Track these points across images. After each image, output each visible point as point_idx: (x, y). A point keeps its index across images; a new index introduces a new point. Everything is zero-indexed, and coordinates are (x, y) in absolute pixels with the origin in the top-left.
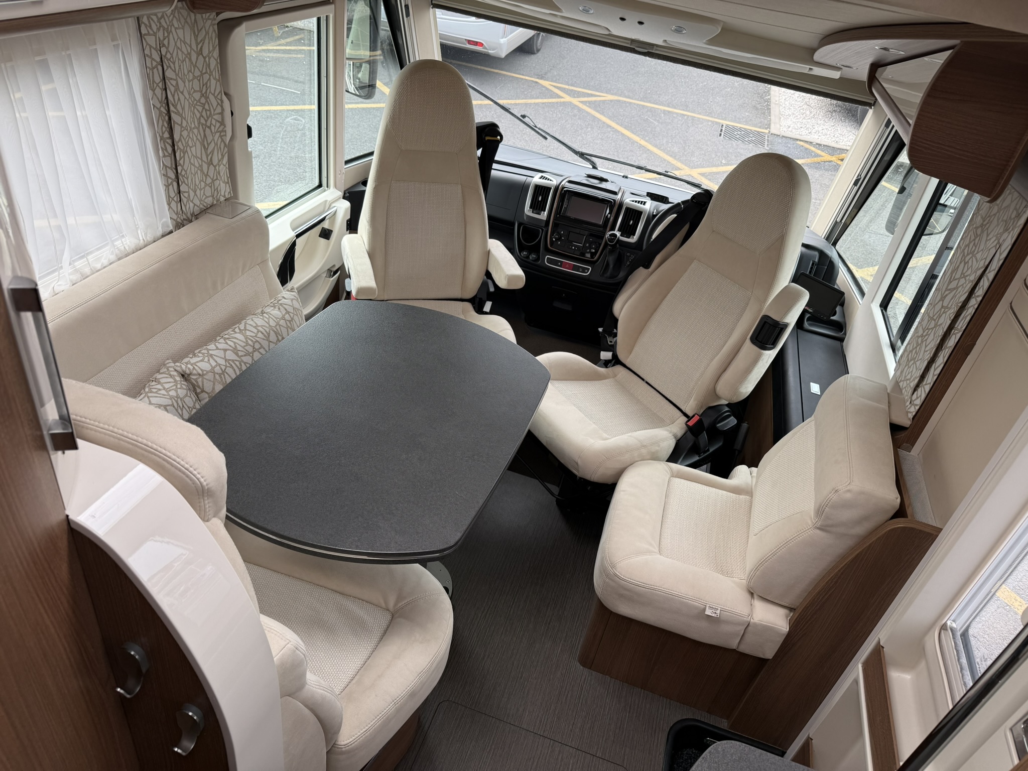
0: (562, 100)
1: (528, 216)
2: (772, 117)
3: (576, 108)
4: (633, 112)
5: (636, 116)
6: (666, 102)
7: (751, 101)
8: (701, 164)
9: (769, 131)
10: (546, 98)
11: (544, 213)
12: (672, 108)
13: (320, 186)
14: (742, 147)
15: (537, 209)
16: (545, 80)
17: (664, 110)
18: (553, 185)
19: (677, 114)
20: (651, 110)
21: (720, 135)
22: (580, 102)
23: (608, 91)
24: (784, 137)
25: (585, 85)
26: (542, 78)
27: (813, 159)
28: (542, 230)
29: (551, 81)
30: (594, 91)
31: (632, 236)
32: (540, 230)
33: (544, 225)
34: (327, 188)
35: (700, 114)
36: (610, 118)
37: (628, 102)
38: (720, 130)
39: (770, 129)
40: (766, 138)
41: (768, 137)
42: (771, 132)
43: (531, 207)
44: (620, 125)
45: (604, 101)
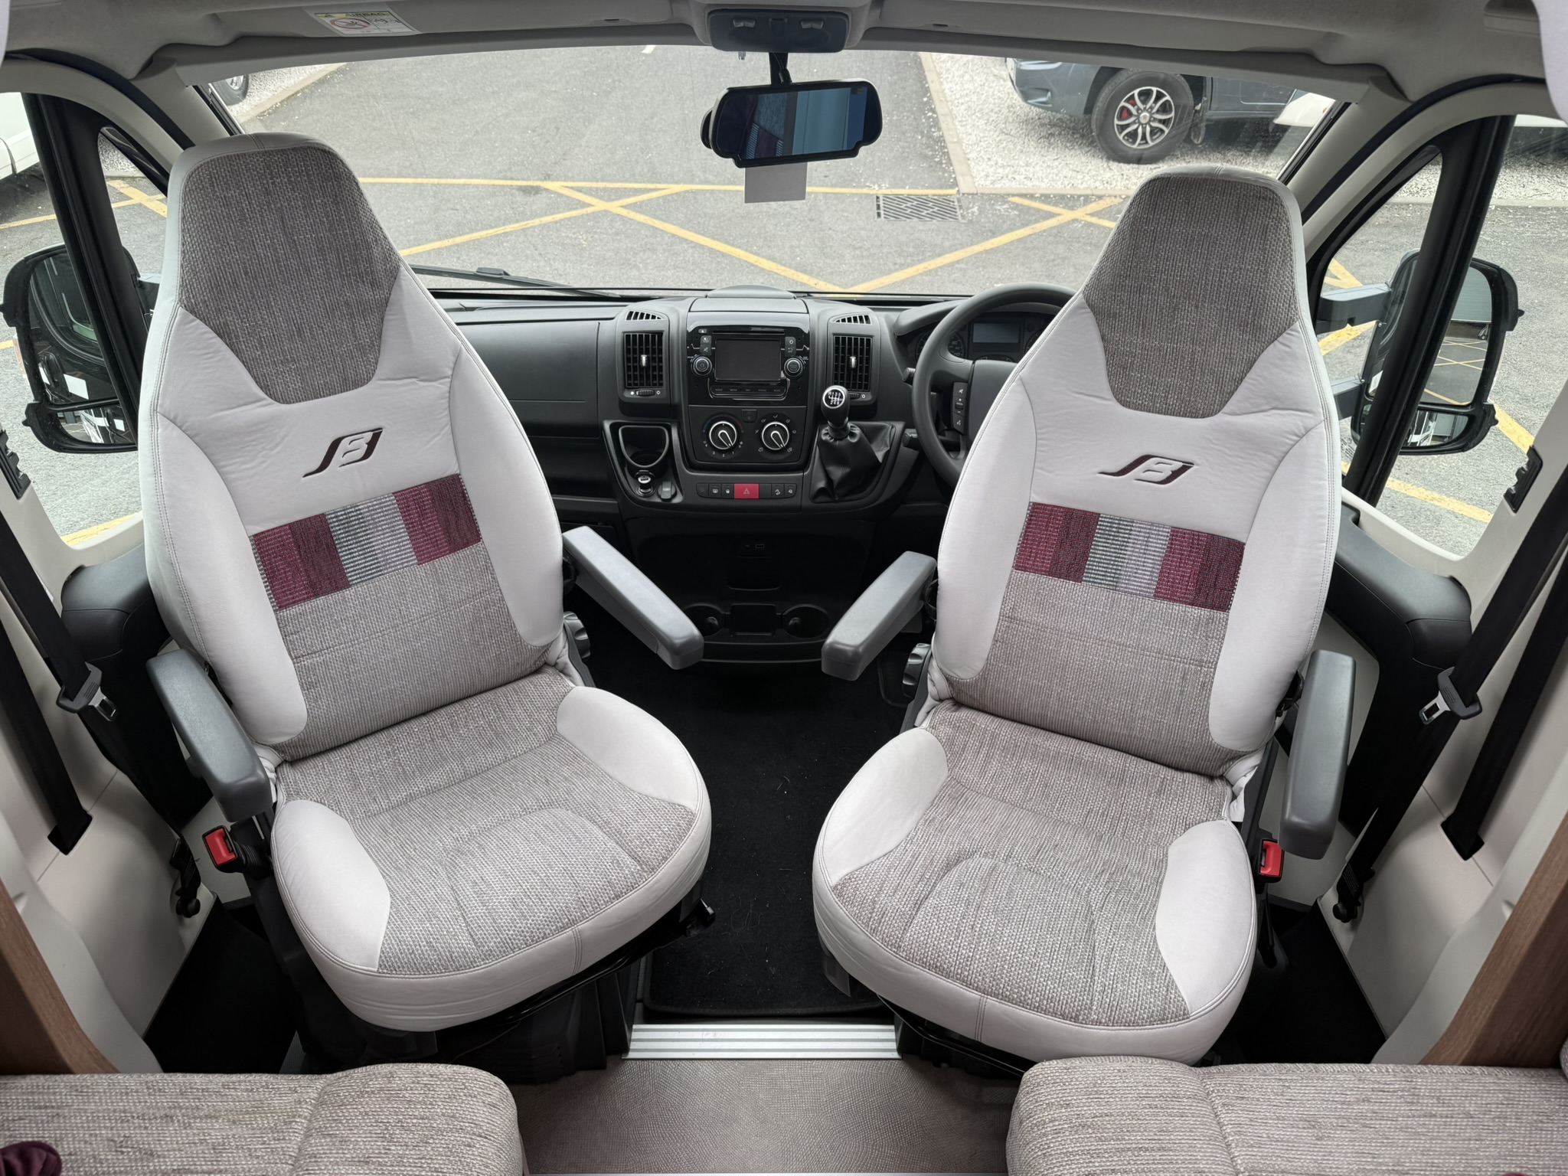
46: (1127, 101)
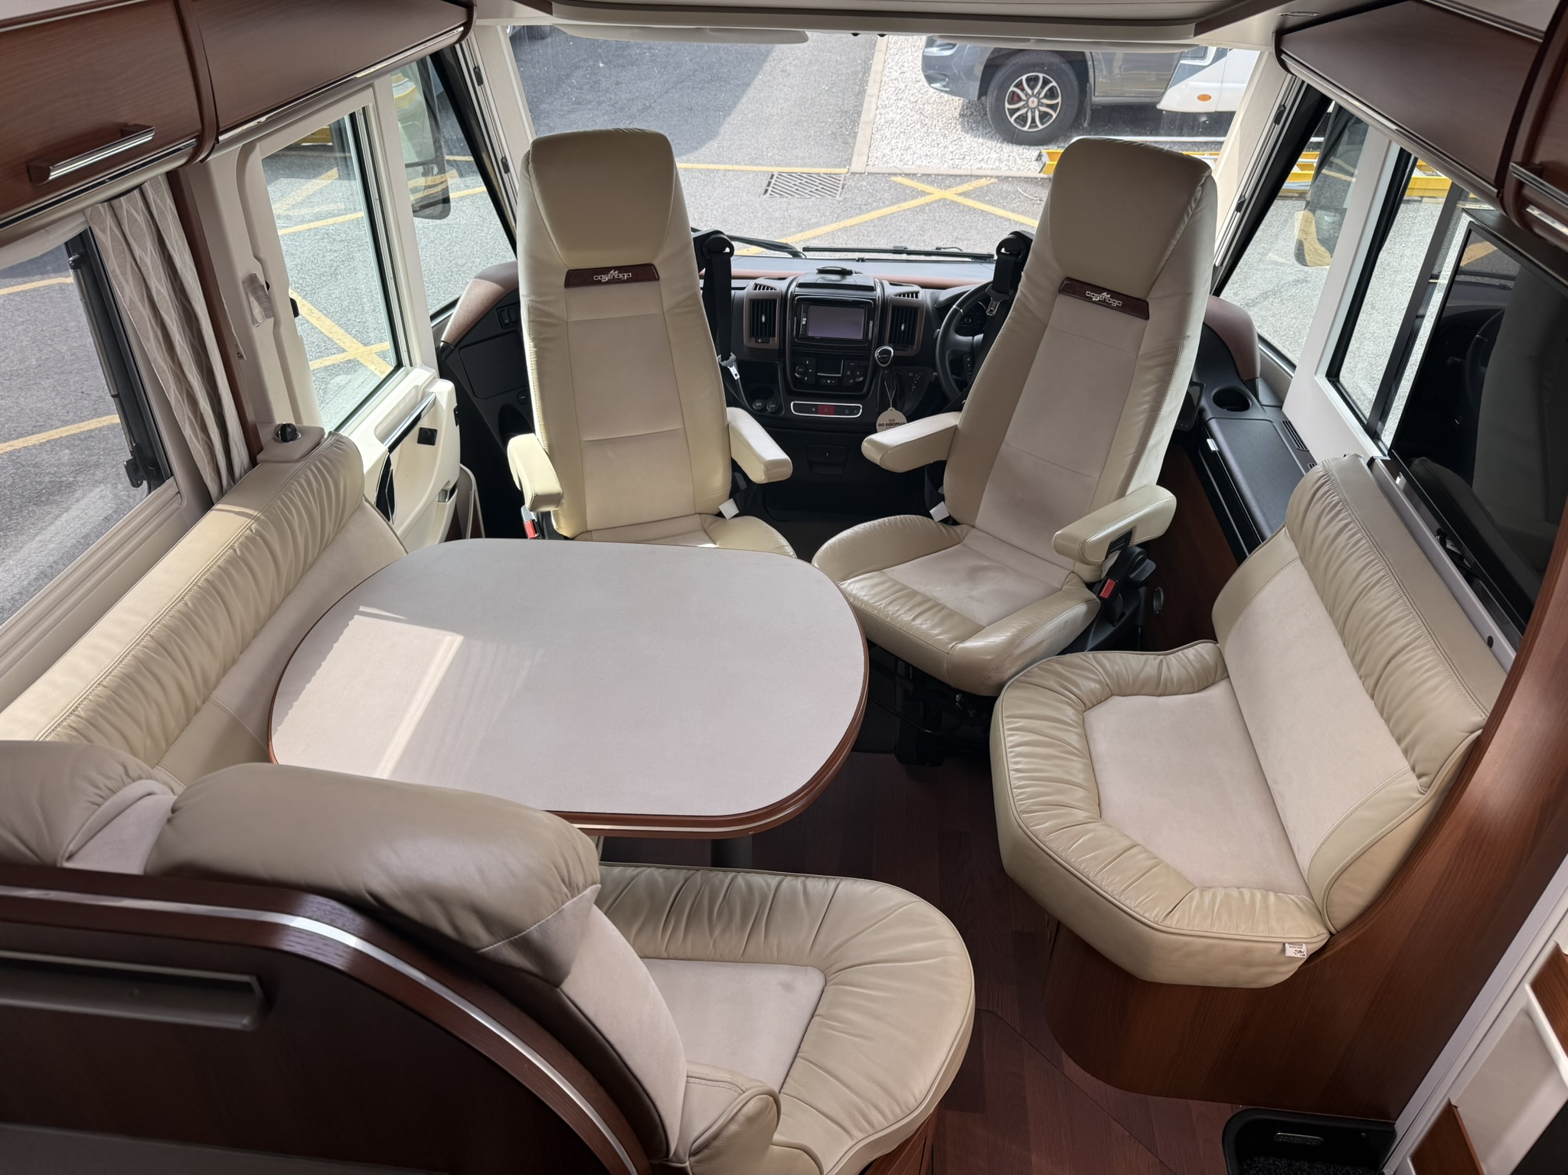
46: (1016, 86)
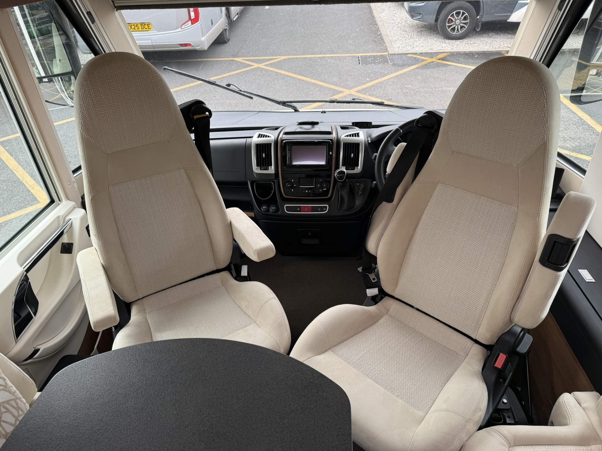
0: (253, 67)
1: (257, 174)
2: (387, 44)
3: (263, 70)
4: (300, 63)
5: (303, 65)
6: (318, 52)
7: (370, 38)
8: (354, 85)
9: (388, 53)
10: (242, 69)
11: (271, 168)
12: (323, 54)
13: (52, 201)
14: (375, 67)
15: (263, 165)
16: (238, 57)
17: (319, 57)
18: (272, 141)
19: (328, 57)
20: (311, 59)
21: (359, 63)
22: (264, 65)
23: (281, 54)
24: (398, 54)
25: (265, 54)
26: (236, 57)
27: (421, 63)
28: (274, 182)
29: (242, 57)
30: (271, 56)
31: (356, 167)
32: (272, 183)
33: (274, 177)
34: (60, 202)
35: (342, 53)
36: (287, 71)
37: (295, 58)
38: (358, 60)
39: (388, 51)
40: (388, 58)
41: (389, 57)
42: (390, 53)
43: (257, 166)
44: (295, 74)
45: (280, 62)
